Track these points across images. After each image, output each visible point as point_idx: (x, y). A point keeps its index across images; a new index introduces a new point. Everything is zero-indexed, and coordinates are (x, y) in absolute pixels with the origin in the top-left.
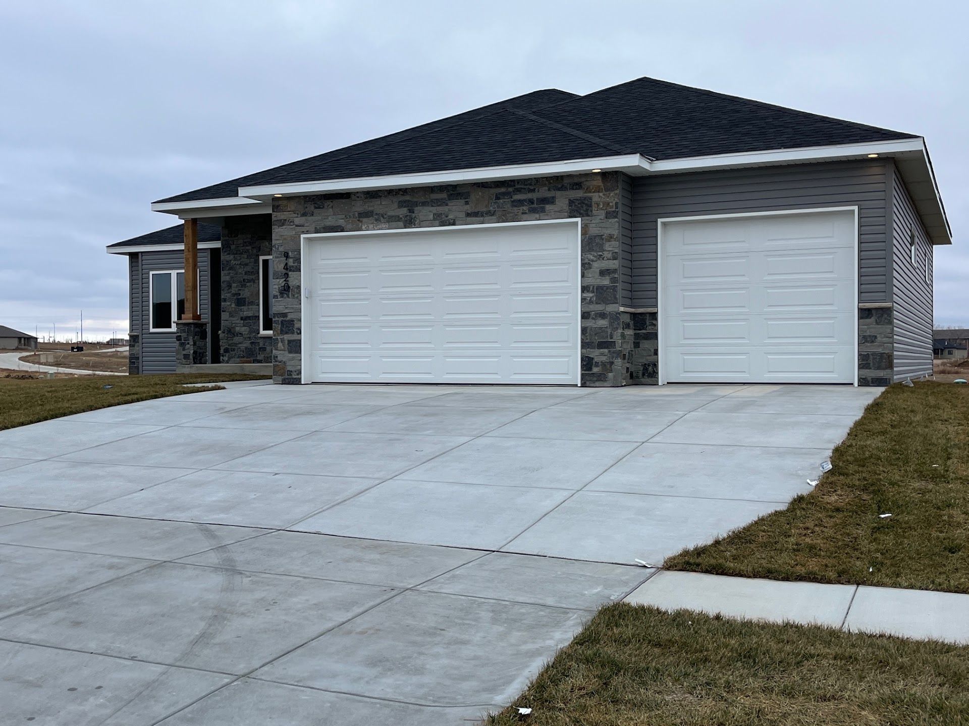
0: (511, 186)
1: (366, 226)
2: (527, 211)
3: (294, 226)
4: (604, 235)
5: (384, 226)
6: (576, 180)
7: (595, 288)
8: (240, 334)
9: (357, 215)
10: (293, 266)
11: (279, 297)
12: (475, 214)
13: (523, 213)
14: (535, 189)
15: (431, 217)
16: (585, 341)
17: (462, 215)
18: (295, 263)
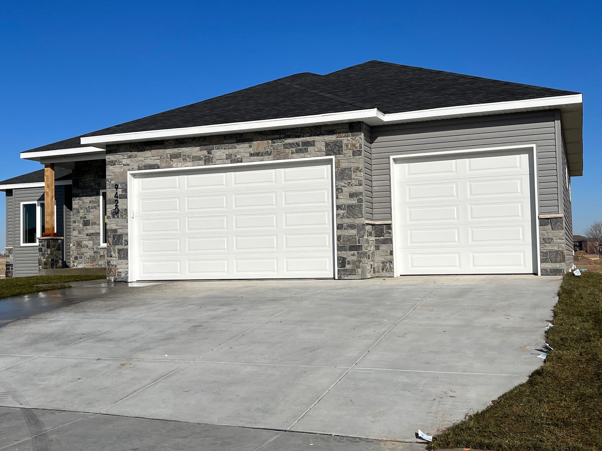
0: (283, 134)
1: (176, 164)
2: (295, 151)
3: (122, 165)
4: (352, 168)
5: (190, 164)
6: (330, 128)
7: (346, 206)
8: (86, 246)
9: (169, 157)
10: (121, 195)
11: (111, 218)
12: (257, 154)
13: (292, 153)
14: (300, 135)
15: (224, 157)
16: (340, 245)
17: (248, 155)
18: (123, 192)
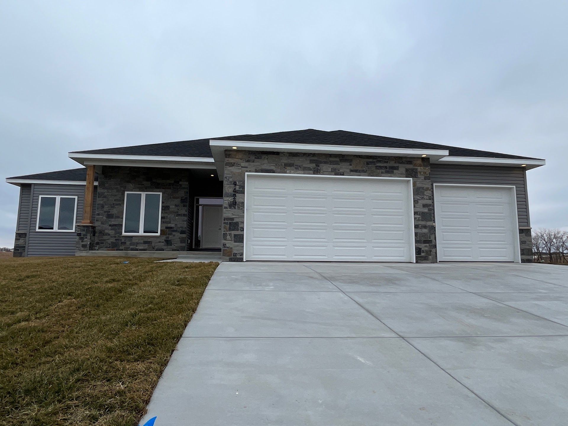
0: (375, 159)
1: (289, 171)
2: (384, 172)
3: (240, 167)
4: (424, 188)
5: (301, 172)
7: (421, 213)
8: (108, 234)
9: (283, 165)
10: (239, 191)
11: (228, 208)
12: (356, 171)
13: (382, 173)
14: (388, 161)
15: (330, 170)
16: (417, 239)
17: (349, 171)
18: (241, 189)
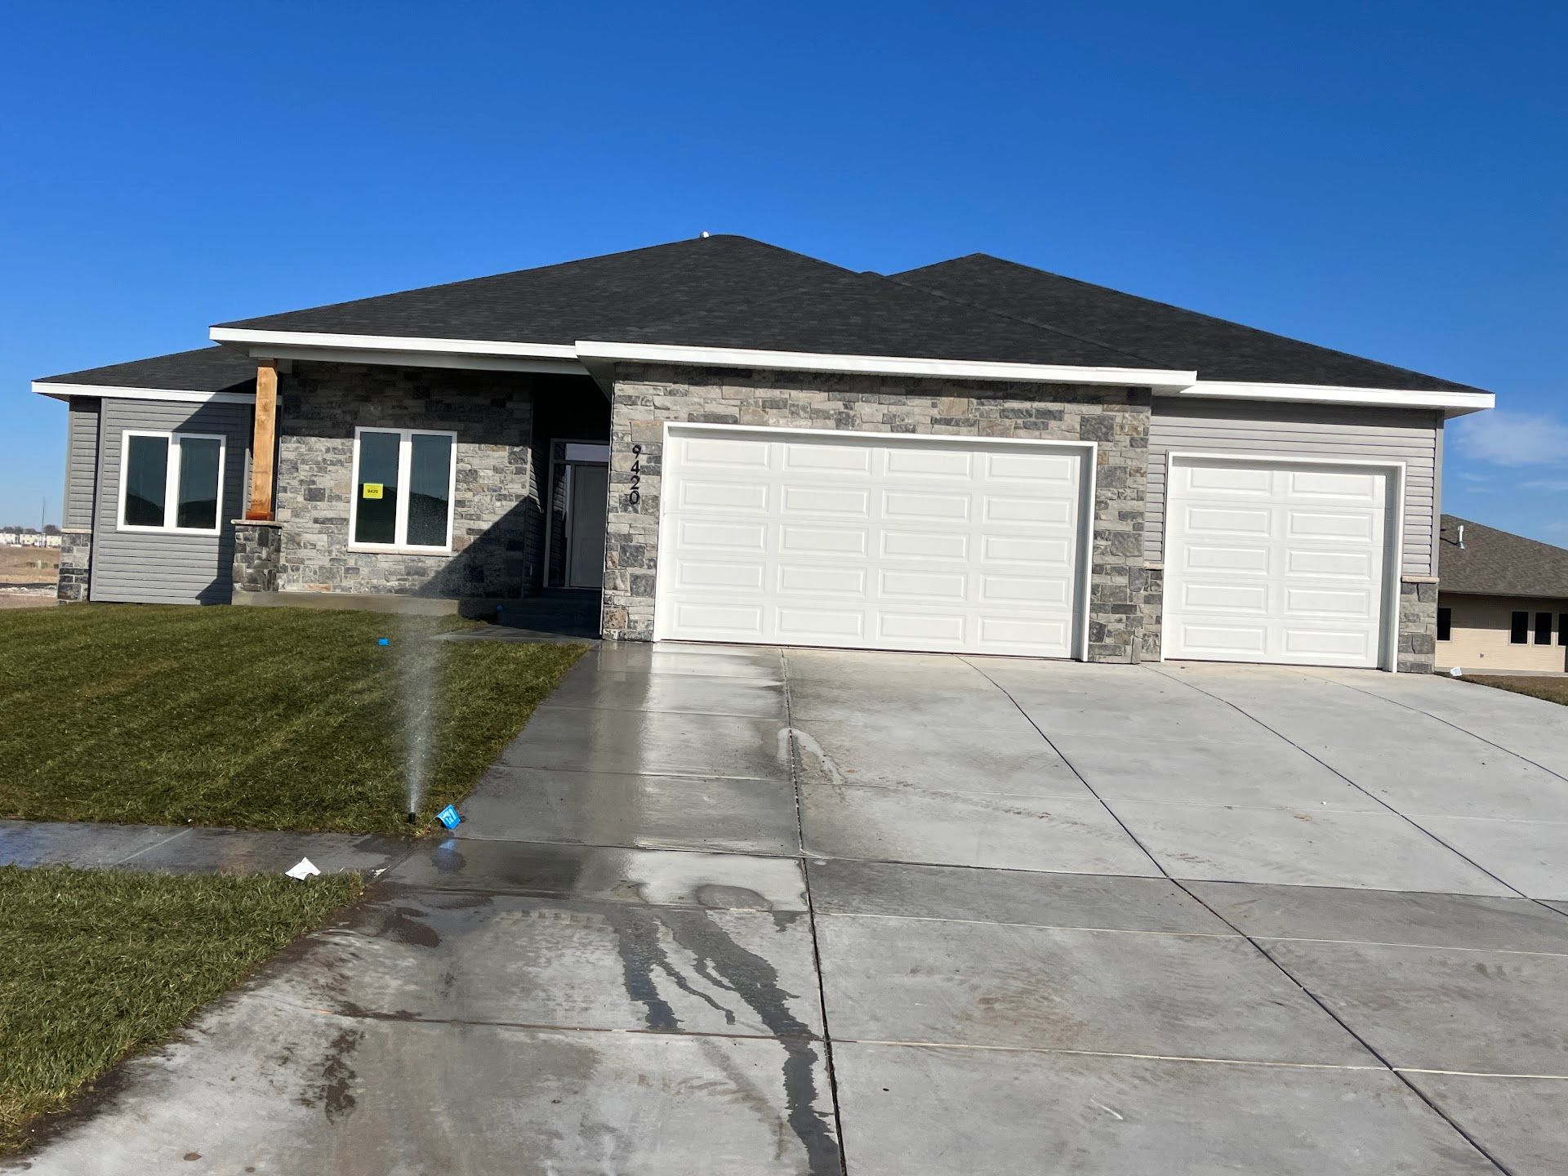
0: (1001, 390)
1: (775, 420)
2: (1023, 425)
3: (653, 408)
4: (1127, 468)
5: (805, 423)
6: (1092, 392)
7: (1113, 534)
8: (311, 544)
9: (761, 404)
10: (647, 467)
11: (619, 510)
12: (947, 422)
13: (1016, 428)
14: (1035, 397)
15: (879, 418)
16: (1095, 602)
17: (927, 421)
18: (651, 462)
